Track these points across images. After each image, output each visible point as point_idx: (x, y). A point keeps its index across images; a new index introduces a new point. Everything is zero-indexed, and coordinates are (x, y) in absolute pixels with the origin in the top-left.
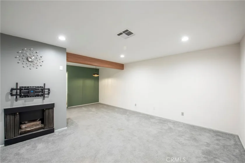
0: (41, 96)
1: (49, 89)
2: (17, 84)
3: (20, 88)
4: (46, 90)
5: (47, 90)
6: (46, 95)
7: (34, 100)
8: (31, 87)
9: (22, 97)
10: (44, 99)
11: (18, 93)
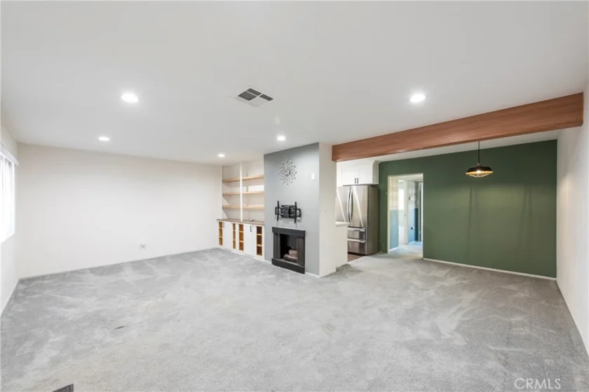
0: (294, 218)
2: (278, 202)
3: (281, 207)
5: (299, 211)
6: (297, 218)
9: (283, 218)
11: (280, 213)
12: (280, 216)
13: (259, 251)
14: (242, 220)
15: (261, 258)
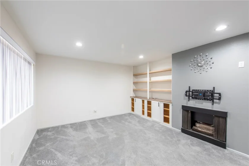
0: (210, 100)
1: (220, 94)
2: (190, 87)
3: (192, 91)
4: (215, 95)
5: (218, 95)
6: (215, 101)
7: (204, 103)
8: (201, 90)
9: (194, 99)
10: (213, 104)
11: (191, 95)
12: (191, 98)
13: (166, 120)
14: (148, 98)
15: (169, 125)
